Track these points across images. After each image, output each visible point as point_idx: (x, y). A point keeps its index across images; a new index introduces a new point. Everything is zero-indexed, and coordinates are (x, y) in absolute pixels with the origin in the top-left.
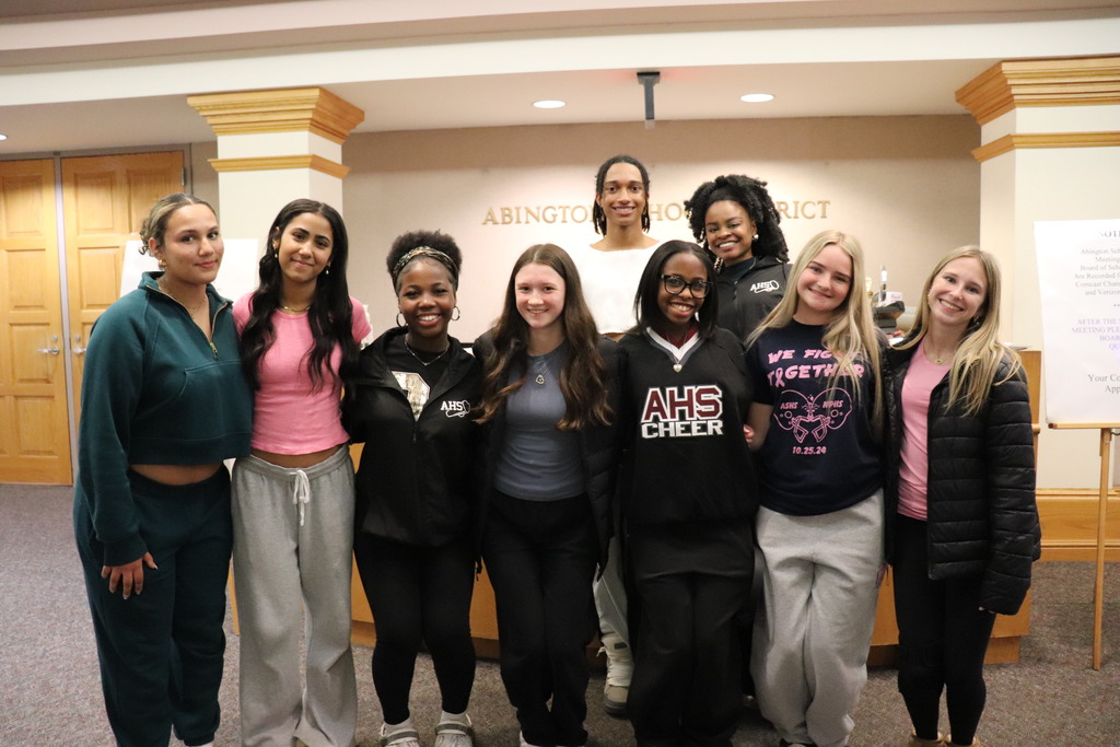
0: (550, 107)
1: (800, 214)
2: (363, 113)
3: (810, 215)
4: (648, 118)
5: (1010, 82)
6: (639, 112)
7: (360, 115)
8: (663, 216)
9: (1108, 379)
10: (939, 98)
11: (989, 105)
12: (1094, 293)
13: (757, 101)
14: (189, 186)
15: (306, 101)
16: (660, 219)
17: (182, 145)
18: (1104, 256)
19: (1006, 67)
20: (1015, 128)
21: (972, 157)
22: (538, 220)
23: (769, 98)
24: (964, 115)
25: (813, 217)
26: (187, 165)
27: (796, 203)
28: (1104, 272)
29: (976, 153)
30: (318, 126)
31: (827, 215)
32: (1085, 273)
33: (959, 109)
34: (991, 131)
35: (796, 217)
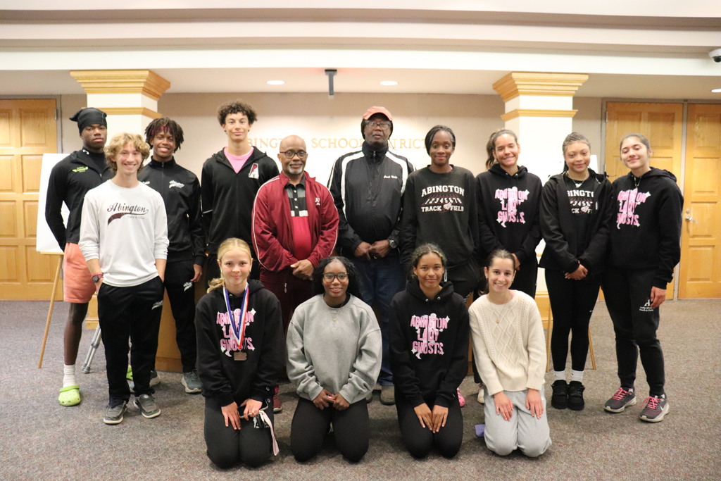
0: (276, 84)
1: (412, 146)
2: (169, 83)
4: (330, 91)
5: (516, 83)
7: (168, 84)
10: (486, 88)
11: (510, 91)
13: (389, 84)
14: (59, 119)
15: (141, 77)
16: (335, 147)
17: (57, 95)
19: (514, 75)
20: (519, 106)
21: (500, 117)
22: (267, 145)
23: (396, 83)
24: (496, 96)
25: (419, 148)
26: (58, 108)
29: (502, 116)
30: (146, 91)
33: (495, 92)
34: (510, 106)
35: (410, 147)
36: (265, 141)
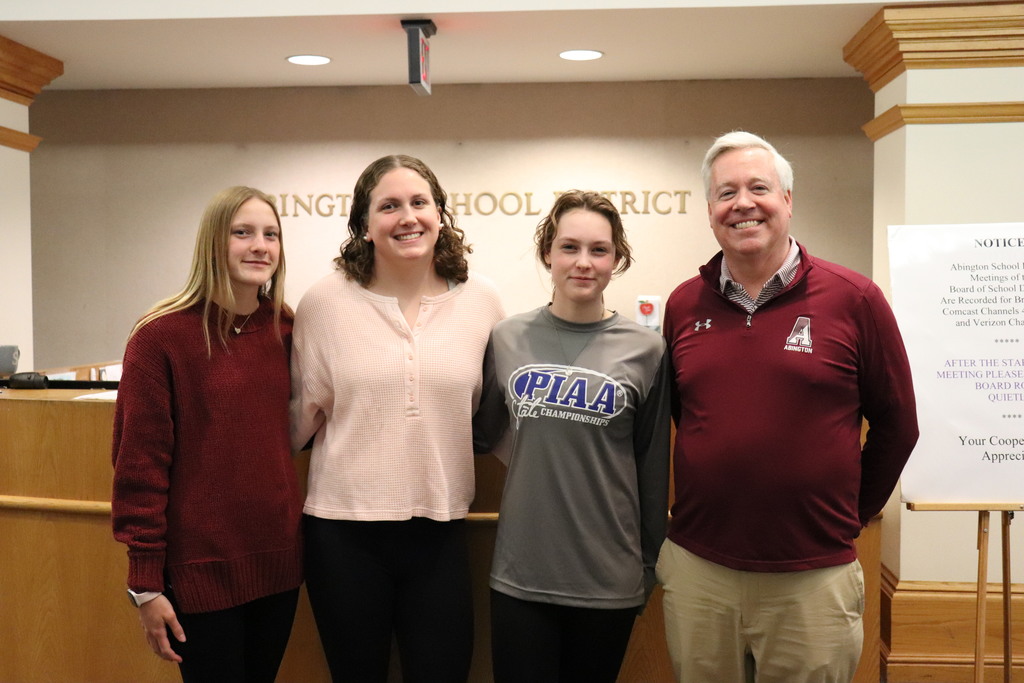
0: (310, 64)
1: (651, 208)
3: (665, 209)
4: (411, 82)
5: (896, 35)
6: (400, 72)
8: (473, 209)
9: (987, 442)
10: (823, 57)
11: (878, 66)
12: (967, 324)
13: (580, 59)
16: (468, 213)
18: (982, 273)
19: (889, 15)
20: (905, 98)
21: (864, 133)
22: (309, 211)
23: (597, 55)
24: (851, 79)
25: (668, 212)
27: (647, 194)
28: (982, 295)
29: (868, 128)
31: (687, 209)
32: (956, 296)
33: (848, 70)
34: (884, 100)
35: (646, 212)
36: (306, 202)
